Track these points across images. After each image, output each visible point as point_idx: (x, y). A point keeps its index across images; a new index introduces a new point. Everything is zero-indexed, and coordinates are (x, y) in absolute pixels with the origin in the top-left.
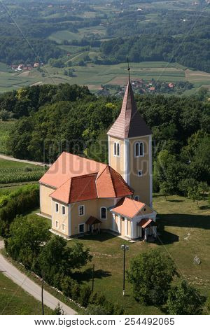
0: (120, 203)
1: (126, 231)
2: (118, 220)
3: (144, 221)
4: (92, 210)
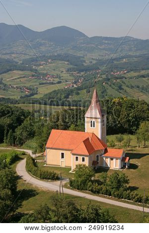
1: (114, 165)
2: (108, 161)
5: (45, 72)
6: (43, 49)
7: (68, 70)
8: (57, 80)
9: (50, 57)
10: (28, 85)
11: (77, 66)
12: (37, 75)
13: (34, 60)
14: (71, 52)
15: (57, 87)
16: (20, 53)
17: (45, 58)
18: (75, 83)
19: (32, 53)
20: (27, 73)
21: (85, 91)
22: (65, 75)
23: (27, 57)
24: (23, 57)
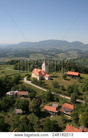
0: (45, 75)
1: (47, 79)
2: (45, 77)
3: (49, 77)
4: (41, 76)
5: (70, 54)
6: (71, 47)
7: (77, 53)
8: (73, 56)
9: (72, 50)
10: (64, 57)
11: (80, 52)
12: (68, 54)
13: (68, 50)
14: (79, 48)
15: (71, 58)
16: (64, 48)
17: (71, 50)
18: (78, 57)
19: (68, 48)
20: (65, 54)
21: (79, 60)
22: (76, 55)
23: (66, 49)
24: (65, 49)
